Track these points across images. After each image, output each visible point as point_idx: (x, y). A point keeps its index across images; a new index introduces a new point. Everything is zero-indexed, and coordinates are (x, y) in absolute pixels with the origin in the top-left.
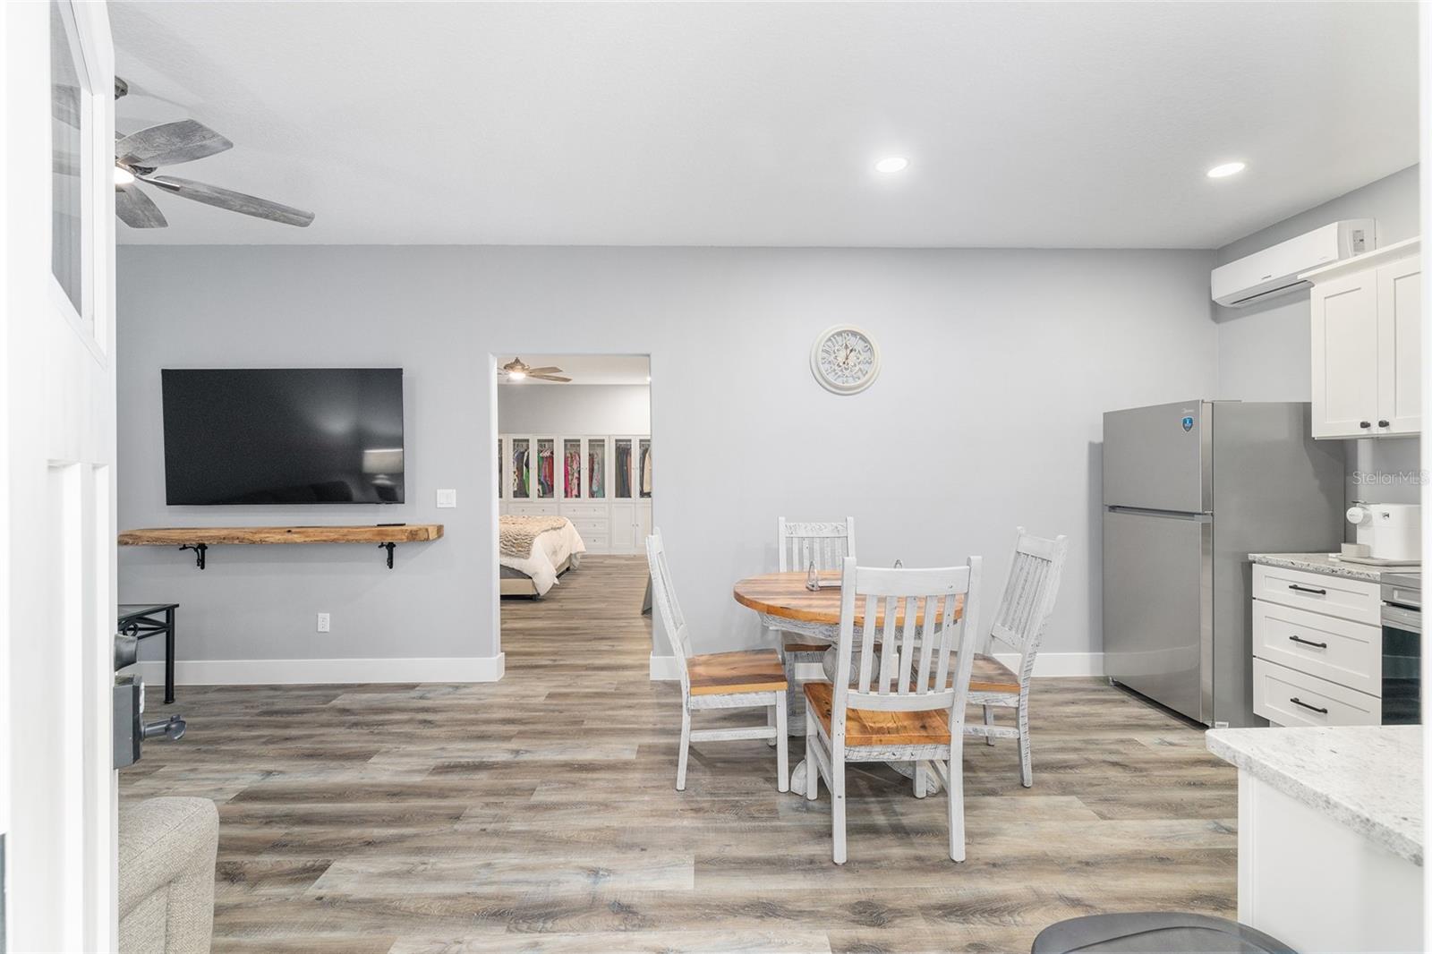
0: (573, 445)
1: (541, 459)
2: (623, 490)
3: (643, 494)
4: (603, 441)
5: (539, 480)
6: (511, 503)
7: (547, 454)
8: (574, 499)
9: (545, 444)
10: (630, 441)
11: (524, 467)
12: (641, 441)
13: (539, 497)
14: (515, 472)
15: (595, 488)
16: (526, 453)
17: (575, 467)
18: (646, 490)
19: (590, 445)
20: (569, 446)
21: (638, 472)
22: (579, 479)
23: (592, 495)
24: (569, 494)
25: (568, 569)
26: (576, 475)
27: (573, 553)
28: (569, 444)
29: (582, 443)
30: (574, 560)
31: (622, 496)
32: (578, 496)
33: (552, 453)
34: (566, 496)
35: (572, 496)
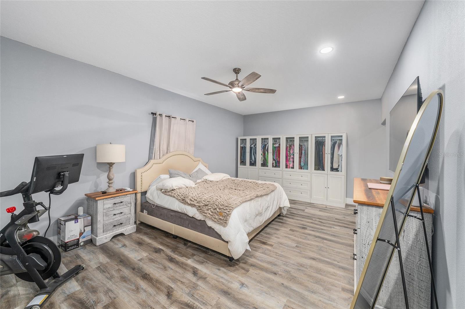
0: (290, 140)
1: (274, 148)
2: (320, 165)
3: (332, 169)
4: (308, 137)
5: (273, 158)
6: (260, 169)
7: (277, 145)
8: (291, 169)
9: (276, 140)
10: (325, 137)
11: (266, 152)
12: (332, 137)
13: (273, 166)
14: (262, 154)
15: (302, 164)
16: (267, 145)
17: (291, 152)
18: (335, 166)
19: (300, 140)
20: (289, 141)
21: (329, 156)
22: (293, 158)
23: (301, 168)
24: (288, 167)
25: (279, 215)
26: (292, 156)
27: (281, 206)
28: (289, 140)
29: (295, 139)
30: (283, 211)
31: (318, 169)
32: (293, 168)
33: (280, 145)
34: (287, 167)
35: (289, 168)
